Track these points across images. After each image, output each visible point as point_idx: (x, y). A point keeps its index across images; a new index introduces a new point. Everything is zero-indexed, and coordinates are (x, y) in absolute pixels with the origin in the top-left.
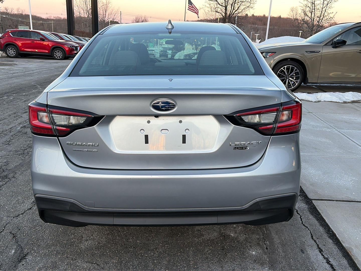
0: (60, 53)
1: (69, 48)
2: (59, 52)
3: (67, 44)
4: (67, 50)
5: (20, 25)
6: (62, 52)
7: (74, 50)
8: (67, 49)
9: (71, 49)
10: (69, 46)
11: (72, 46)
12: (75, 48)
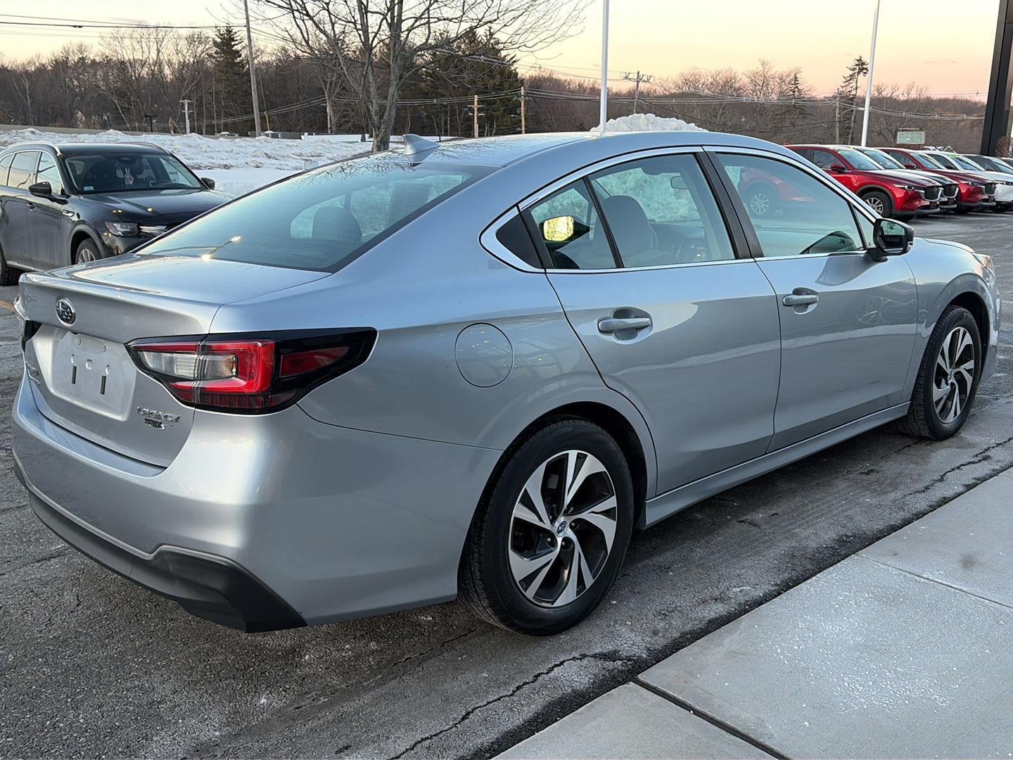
0: (877, 205)
1: (906, 193)
2: (874, 203)
3: (900, 181)
4: (897, 196)
5: (903, 130)
6: (882, 201)
7: (921, 198)
8: (899, 195)
9: (914, 194)
10: (906, 187)
11: (915, 187)
12: (923, 191)
